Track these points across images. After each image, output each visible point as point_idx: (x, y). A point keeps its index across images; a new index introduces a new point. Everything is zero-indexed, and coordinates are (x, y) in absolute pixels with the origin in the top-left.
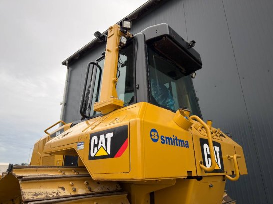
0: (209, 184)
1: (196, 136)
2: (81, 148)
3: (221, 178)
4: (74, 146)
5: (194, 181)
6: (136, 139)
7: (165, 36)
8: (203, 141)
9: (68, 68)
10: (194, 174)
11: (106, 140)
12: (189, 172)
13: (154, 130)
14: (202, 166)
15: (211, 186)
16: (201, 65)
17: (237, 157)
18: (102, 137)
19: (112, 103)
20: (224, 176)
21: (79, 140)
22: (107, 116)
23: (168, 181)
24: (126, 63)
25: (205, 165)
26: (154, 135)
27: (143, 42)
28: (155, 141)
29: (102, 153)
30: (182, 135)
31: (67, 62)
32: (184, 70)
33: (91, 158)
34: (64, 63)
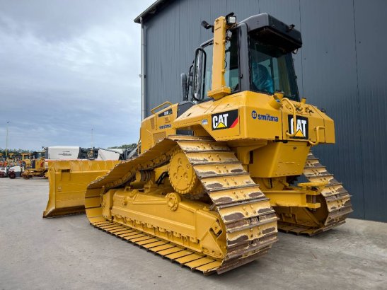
0: (293, 147)
1: (285, 113)
2: (206, 123)
3: (306, 144)
4: (200, 123)
5: (280, 143)
6: (243, 118)
7: (265, 27)
8: (290, 117)
9: (143, 27)
10: (280, 138)
11: (224, 118)
12: (277, 137)
13: (254, 112)
14: (288, 134)
15: (295, 148)
16: (301, 44)
17: (320, 128)
18: (221, 116)
19: (223, 91)
20: (308, 142)
21: (204, 118)
22: (220, 100)
23: (262, 140)
24: (230, 50)
25: (290, 133)
26: (254, 114)
27: (246, 33)
28: (255, 118)
29: (221, 126)
30: (274, 113)
31: (141, 19)
32: (284, 50)
33: (213, 129)
34: (137, 21)
